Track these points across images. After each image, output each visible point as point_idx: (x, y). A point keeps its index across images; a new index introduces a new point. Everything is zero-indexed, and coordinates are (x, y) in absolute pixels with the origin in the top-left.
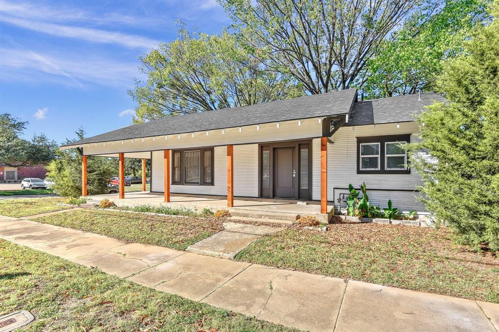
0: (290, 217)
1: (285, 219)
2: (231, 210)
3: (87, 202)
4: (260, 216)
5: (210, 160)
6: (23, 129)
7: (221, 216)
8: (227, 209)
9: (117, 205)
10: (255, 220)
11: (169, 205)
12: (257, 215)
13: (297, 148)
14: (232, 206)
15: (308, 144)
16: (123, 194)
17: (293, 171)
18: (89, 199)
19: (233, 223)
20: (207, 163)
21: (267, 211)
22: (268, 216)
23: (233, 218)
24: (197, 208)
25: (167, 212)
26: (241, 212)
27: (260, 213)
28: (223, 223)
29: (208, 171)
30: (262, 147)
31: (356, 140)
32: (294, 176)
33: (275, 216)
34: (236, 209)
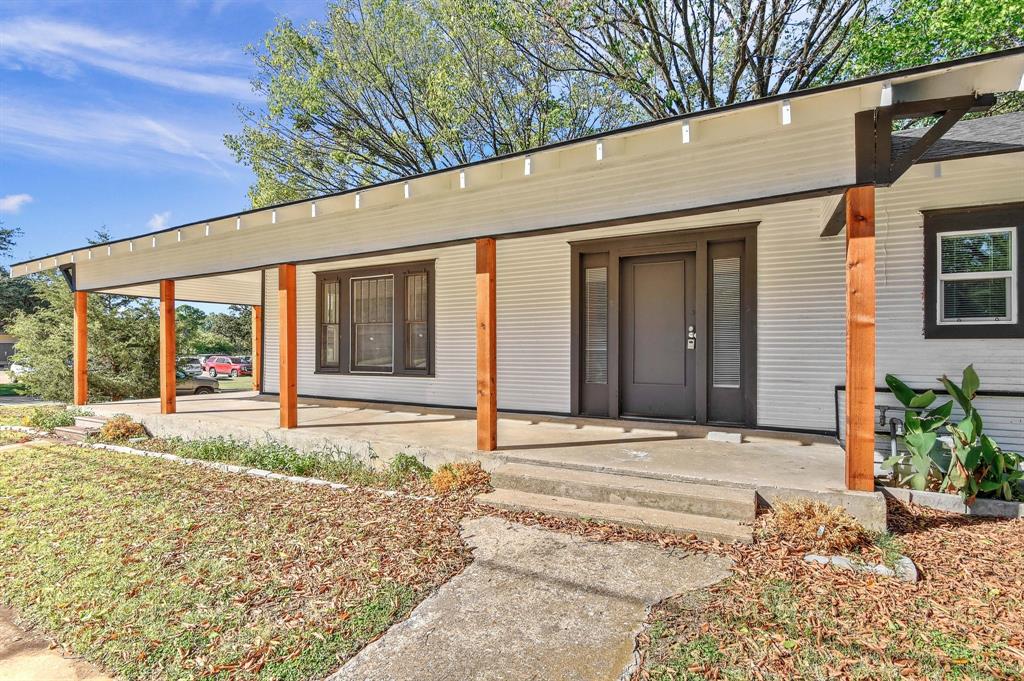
0: (726, 504)
1: (705, 508)
2: (491, 464)
3: (78, 423)
4: (602, 494)
5: (424, 302)
6: (11, 246)
7: (454, 485)
8: (474, 460)
9: (155, 435)
10: (585, 509)
11: (291, 437)
12: (592, 488)
13: (701, 255)
14: (494, 448)
15: (743, 241)
16: (171, 402)
17: (686, 332)
18: (87, 414)
19: (500, 523)
20: (414, 310)
21: (623, 474)
22: (634, 495)
23: (501, 496)
24: (377, 451)
25: (280, 465)
26: (528, 472)
27: (600, 480)
28: (466, 523)
29: (418, 331)
30: (583, 257)
31: (921, 221)
32: (690, 346)
33: (663, 497)
34: (508, 459)
